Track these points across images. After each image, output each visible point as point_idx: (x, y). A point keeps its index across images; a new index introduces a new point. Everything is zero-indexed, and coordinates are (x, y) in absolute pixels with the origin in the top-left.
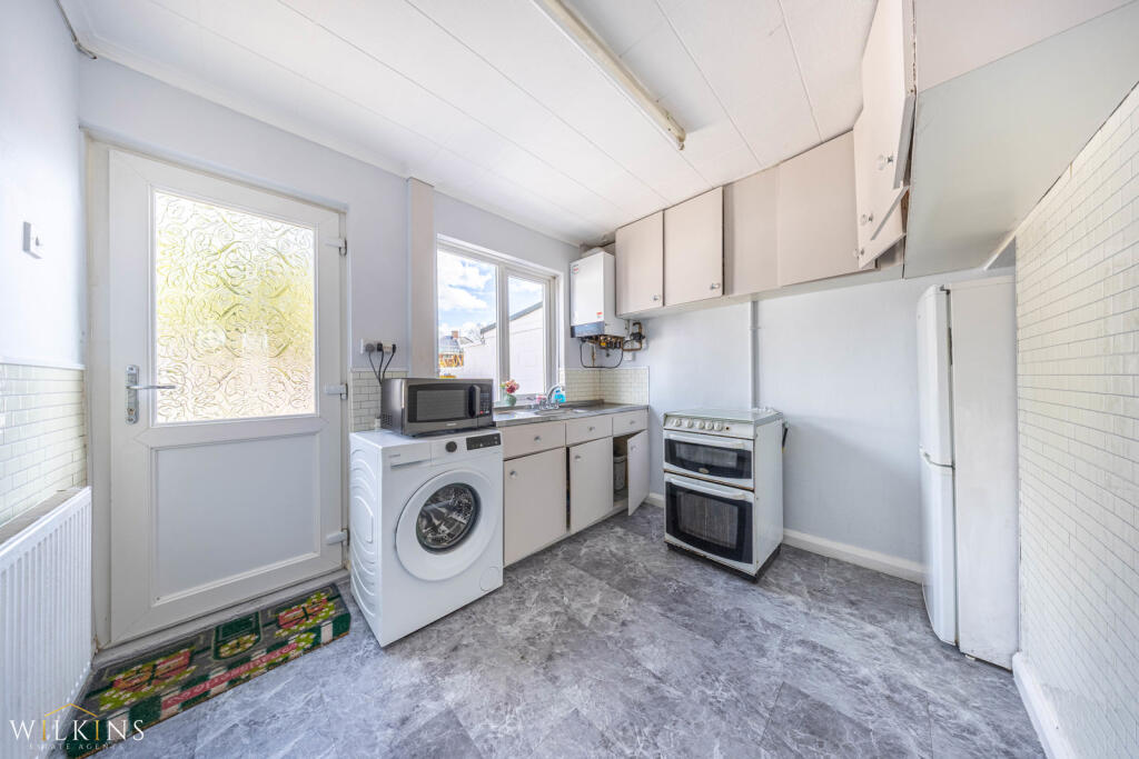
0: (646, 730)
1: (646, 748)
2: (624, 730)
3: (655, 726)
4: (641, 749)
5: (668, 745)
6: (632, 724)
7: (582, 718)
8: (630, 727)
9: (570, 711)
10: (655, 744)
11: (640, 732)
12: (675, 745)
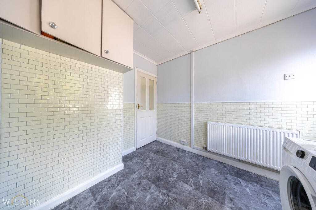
0: (165, 204)
1: (165, 199)
2: (171, 203)
3: (162, 205)
4: (167, 199)
5: (160, 200)
6: (169, 205)
7: (183, 205)
8: (169, 204)
9: (188, 208)
10: (163, 200)
11: (167, 203)
12: (158, 200)
